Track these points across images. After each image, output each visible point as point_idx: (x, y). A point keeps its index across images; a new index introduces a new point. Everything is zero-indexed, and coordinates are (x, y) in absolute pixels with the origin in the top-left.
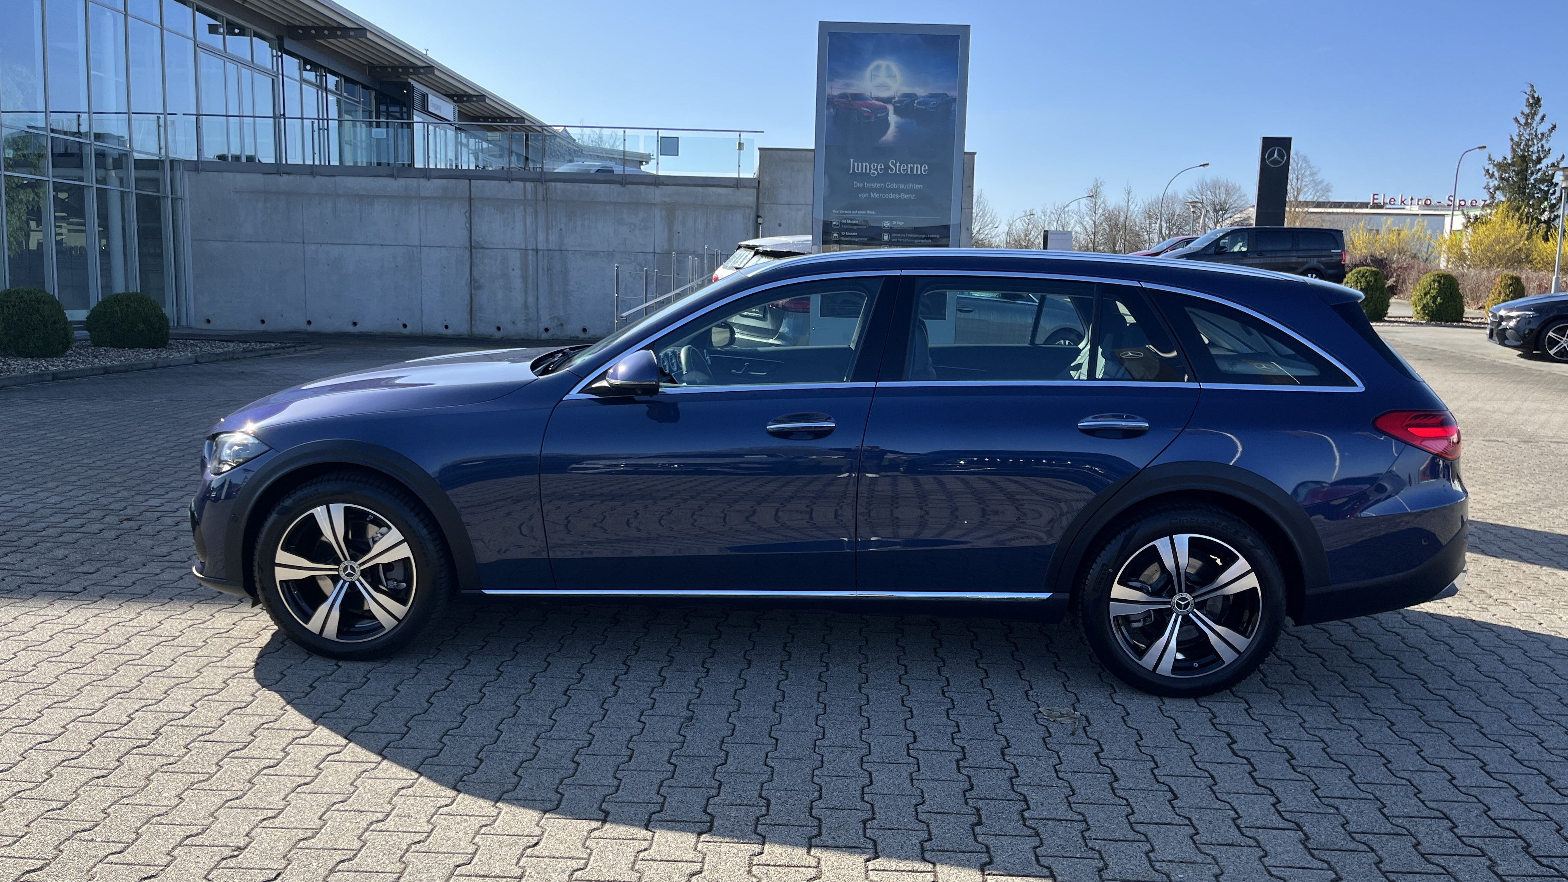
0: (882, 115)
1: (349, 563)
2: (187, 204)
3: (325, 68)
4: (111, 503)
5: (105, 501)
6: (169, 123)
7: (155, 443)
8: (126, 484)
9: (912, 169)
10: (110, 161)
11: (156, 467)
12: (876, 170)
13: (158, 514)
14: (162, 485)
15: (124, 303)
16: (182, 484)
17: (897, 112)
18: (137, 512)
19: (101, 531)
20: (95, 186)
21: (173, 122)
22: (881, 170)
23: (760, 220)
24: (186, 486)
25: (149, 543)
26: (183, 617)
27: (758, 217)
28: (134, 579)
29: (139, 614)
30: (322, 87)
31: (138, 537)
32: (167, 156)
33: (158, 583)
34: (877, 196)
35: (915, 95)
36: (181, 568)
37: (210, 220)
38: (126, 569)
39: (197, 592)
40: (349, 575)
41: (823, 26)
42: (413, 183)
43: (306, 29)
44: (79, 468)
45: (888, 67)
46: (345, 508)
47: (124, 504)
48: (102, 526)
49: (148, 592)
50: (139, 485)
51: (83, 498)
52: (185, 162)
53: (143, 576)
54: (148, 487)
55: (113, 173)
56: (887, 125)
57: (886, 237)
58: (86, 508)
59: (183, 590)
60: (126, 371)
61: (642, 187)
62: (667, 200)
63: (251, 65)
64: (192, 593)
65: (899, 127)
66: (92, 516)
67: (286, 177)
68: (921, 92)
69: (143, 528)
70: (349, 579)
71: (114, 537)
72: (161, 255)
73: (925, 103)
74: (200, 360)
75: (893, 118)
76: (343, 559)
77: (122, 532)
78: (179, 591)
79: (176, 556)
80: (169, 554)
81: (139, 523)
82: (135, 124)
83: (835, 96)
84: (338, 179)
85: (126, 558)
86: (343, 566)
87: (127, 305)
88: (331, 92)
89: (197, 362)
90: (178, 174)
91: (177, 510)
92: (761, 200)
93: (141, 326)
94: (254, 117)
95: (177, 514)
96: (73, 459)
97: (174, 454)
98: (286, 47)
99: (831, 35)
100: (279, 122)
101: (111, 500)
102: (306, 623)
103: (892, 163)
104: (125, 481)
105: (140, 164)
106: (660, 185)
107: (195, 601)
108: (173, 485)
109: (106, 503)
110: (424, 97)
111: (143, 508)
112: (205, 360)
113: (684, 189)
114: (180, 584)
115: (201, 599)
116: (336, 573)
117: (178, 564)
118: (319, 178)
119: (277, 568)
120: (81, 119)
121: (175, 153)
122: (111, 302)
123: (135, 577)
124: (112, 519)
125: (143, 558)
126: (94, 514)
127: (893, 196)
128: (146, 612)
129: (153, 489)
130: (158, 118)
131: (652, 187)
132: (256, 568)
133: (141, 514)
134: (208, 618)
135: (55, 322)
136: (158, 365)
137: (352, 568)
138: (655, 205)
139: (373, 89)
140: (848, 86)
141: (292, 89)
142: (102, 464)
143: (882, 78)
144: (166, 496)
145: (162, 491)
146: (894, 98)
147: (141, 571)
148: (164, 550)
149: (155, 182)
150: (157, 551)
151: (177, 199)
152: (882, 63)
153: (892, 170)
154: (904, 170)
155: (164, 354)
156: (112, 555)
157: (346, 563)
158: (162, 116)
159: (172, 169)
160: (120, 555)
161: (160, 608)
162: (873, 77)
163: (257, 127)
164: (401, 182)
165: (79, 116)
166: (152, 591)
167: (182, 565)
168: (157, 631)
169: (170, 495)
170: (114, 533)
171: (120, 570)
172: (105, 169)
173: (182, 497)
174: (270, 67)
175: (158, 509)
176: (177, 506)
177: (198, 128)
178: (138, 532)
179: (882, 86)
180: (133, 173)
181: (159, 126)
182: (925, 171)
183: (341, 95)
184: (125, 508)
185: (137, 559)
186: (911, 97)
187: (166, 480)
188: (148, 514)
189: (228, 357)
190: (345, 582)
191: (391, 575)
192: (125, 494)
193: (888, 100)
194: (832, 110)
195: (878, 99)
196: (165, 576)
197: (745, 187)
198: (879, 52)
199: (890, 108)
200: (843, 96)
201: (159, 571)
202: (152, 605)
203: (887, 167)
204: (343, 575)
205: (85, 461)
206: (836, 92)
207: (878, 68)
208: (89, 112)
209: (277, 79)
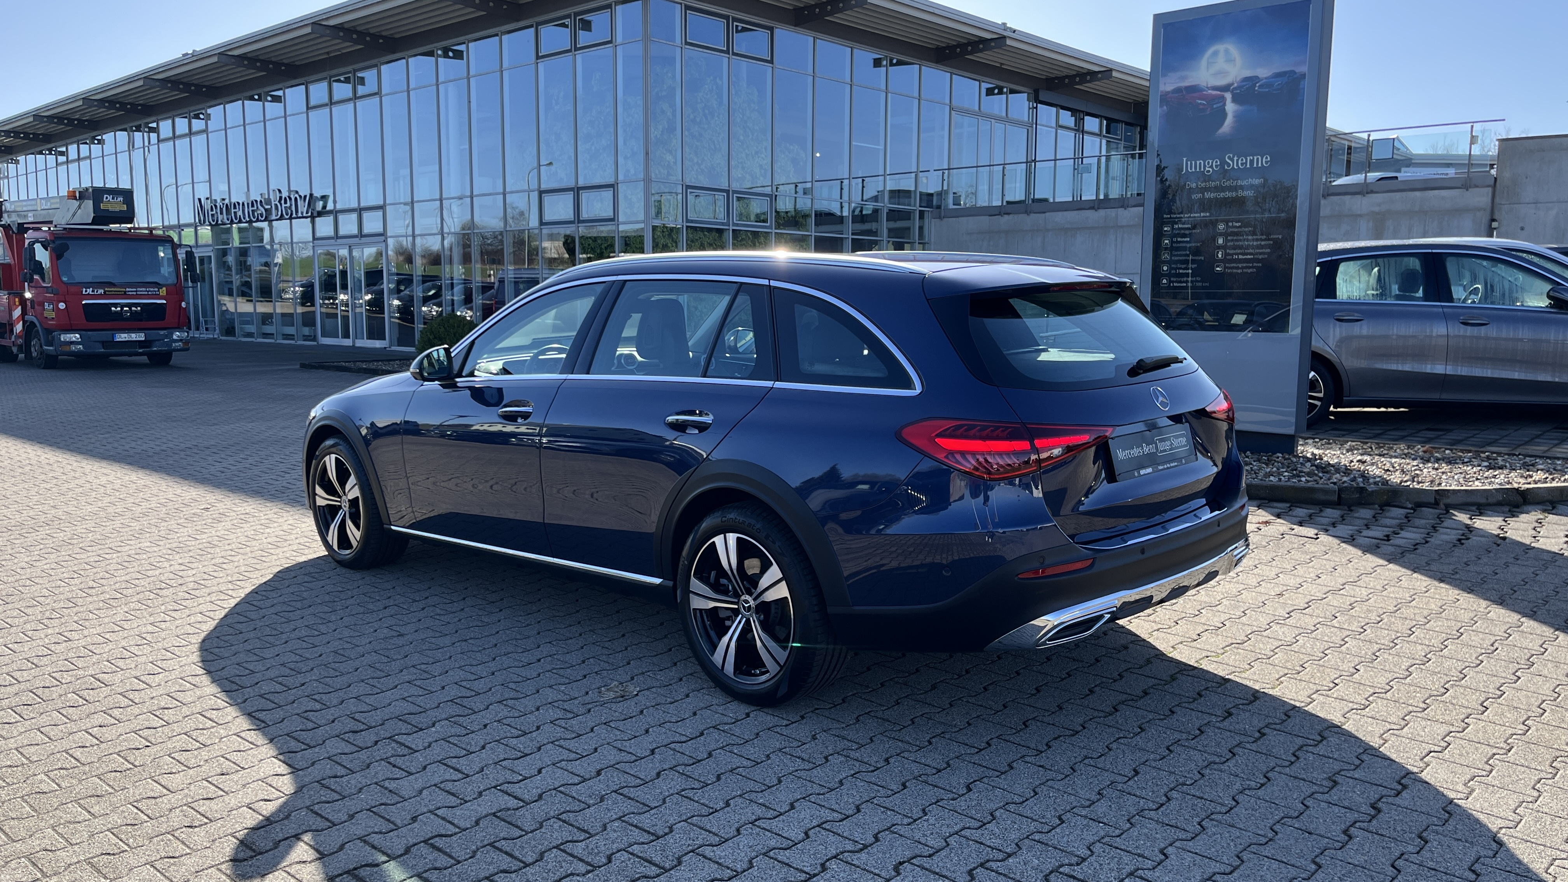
0: (1218, 105)
3: (1083, 112)
9: (1252, 162)
12: (1211, 167)
17: (1235, 100)
20: (851, 237)
22: (1216, 166)
23: (1495, 224)
27: (1493, 220)
30: (1079, 129)
34: (1212, 195)
35: (1257, 77)
40: (345, 506)
41: (1157, 17)
42: (1112, 212)
43: (1061, 79)
45: (1227, 51)
46: (336, 458)
56: (1224, 115)
57: (1221, 241)
61: (1347, 197)
62: (1376, 209)
63: (1006, 120)
65: (1238, 117)
67: (1006, 216)
68: (1263, 73)
70: (345, 509)
73: (1268, 85)
75: (1231, 108)
76: (341, 495)
83: (1168, 92)
84: (1047, 214)
86: (342, 499)
88: (1088, 133)
90: (926, 220)
92: (1497, 200)
98: (1041, 99)
99: (1165, 26)
100: (1030, 166)
102: (327, 537)
103: (1229, 158)
106: (1367, 193)
113: (1398, 195)
116: (339, 504)
118: (1032, 215)
119: (316, 497)
127: (1228, 194)
131: (1359, 197)
137: (345, 502)
138: (1360, 216)
140: (1183, 78)
141: (1045, 136)
143: (1221, 63)
146: (1233, 84)
149: (908, 230)
152: (1220, 47)
153: (1229, 165)
154: (1242, 164)
159: (921, 218)
162: (1209, 64)
164: (1102, 212)
174: (1026, 119)
177: (944, 180)
179: (1221, 73)
180: (885, 225)
182: (1266, 162)
186: (1251, 80)
190: (343, 511)
193: (1226, 88)
194: (1165, 107)
195: (1215, 88)
197: (1476, 186)
198: (1217, 36)
199: (1228, 96)
200: (1178, 90)
203: (1223, 163)
204: (343, 506)
206: (1169, 88)
207: (1215, 53)
209: (1032, 126)
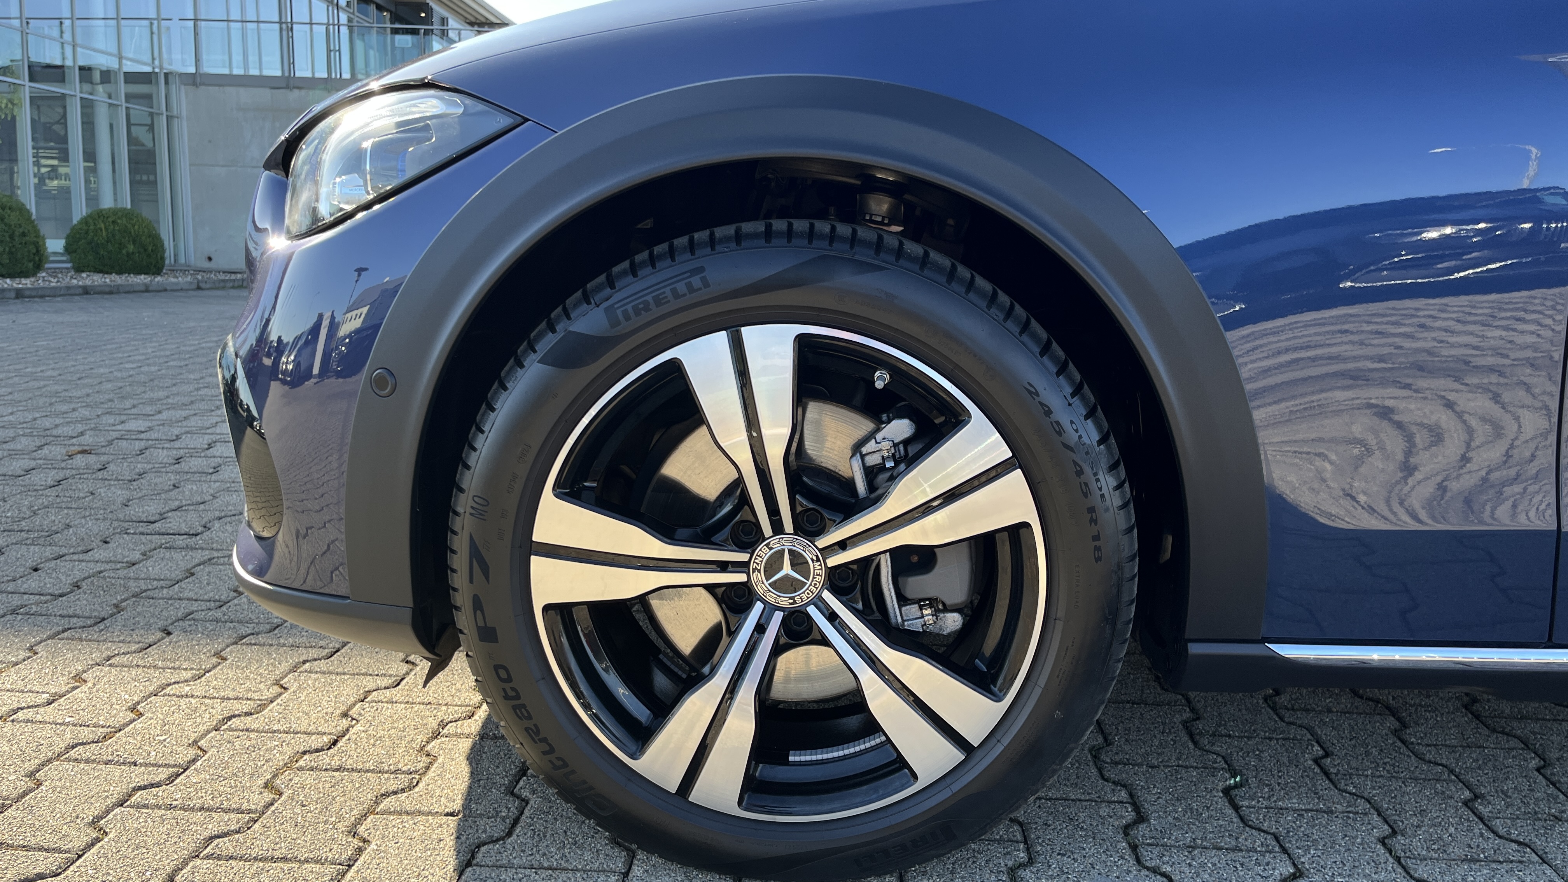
1: (786, 542)
2: (185, 124)
4: (57, 426)
5: (47, 423)
6: (163, 30)
7: (141, 351)
8: (89, 400)
10: (97, 76)
11: (142, 378)
13: (143, 444)
14: (151, 402)
15: (110, 220)
16: (186, 400)
18: (102, 440)
19: (28, 471)
20: (79, 95)
21: (168, 29)
24: (192, 402)
25: (121, 494)
26: (198, 688)
28: (78, 575)
29: (79, 679)
31: (99, 484)
32: (161, 68)
33: (133, 586)
36: (187, 548)
37: (210, 141)
38: (64, 551)
39: (229, 611)
40: (788, 586)
44: (16, 379)
46: (801, 340)
47: (80, 428)
48: (33, 464)
49: (110, 610)
50: (111, 400)
51: (11, 418)
52: (181, 75)
53: (99, 567)
54: (128, 404)
55: (100, 88)
58: (11, 433)
59: (195, 606)
60: (111, 293)
64: (218, 614)
66: (19, 447)
67: (296, 92)
69: (112, 467)
70: (784, 601)
71: (50, 482)
72: (155, 182)
74: (202, 285)
76: (767, 530)
77: (68, 473)
78: (184, 607)
79: (175, 522)
80: (162, 517)
81: (103, 458)
82: (125, 31)
85: (68, 526)
86: (763, 553)
87: (113, 222)
88: (343, 9)
89: (199, 288)
91: (178, 437)
93: (131, 248)
94: (258, 22)
95: (177, 444)
96: (11, 368)
97: (171, 363)
100: (286, 28)
101: (58, 421)
102: (633, 757)
104: (88, 395)
105: (132, 78)
107: (227, 636)
108: (170, 401)
109: (48, 425)
110: (444, 21)
111: (114, 435)
112: (208, 286)
114: (188, 589)
115: (244, 630)
116: (741, 578)
117: (180, 541)
119: (536, 562)
120: (64, 26)
121: (170, 64)
122: (97, 216)
123: (79, 570)
124: (57, 451)
125: (103, 525)
126: (24, 443)
128: (97, 671)
129: (134, 406)
130: (151, 24)
132: (460, 561)
133: (110, 443)
134: (268, 694)
135: (23, 234)
136: (151, 289)
137: (798, 562)
139: (387, 10)
142: (56, 373)
144: (156, 417)
145: (148, 409)
147: (97, 554)
148: (152, 509)
149: (147, 98)
150: (136, 511)
151: (172, 117)
155: (158, 279)
156: (37, 520)
157: (776, 543)
158: (155, 22)
159: (167, 82)
160: (55, 518)
161: (136, 659)
163: (262, 33)
165: (61, 23)
166: (118, 608)
167: (191, 541)
168: (121, 744)
169: (164, 415)
170: (51, 476)
171: (48, 552)
172: (92, 83)
173: (186, 418)
175: (143, 436)
176: (176, 431)
177: (196, 34)
178: (100, 475)
180: (123, 88)
181: (152, 33)
183: (353, 13)
184: (82, 434)
185: (94, 527)
187: (161, 394)
188: (124, 444)
189: (236, 284)
190: (770, 609)
191: (916, 585)
192: (86, 412)
196: (154, 568)
201: (137, 556)
202: (114, 649)
204: (761, 585)
205: (29, 370)
208: (72, 19)
